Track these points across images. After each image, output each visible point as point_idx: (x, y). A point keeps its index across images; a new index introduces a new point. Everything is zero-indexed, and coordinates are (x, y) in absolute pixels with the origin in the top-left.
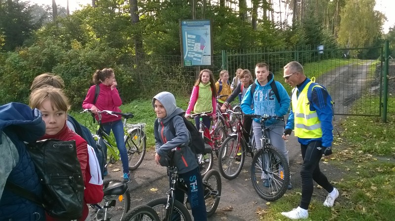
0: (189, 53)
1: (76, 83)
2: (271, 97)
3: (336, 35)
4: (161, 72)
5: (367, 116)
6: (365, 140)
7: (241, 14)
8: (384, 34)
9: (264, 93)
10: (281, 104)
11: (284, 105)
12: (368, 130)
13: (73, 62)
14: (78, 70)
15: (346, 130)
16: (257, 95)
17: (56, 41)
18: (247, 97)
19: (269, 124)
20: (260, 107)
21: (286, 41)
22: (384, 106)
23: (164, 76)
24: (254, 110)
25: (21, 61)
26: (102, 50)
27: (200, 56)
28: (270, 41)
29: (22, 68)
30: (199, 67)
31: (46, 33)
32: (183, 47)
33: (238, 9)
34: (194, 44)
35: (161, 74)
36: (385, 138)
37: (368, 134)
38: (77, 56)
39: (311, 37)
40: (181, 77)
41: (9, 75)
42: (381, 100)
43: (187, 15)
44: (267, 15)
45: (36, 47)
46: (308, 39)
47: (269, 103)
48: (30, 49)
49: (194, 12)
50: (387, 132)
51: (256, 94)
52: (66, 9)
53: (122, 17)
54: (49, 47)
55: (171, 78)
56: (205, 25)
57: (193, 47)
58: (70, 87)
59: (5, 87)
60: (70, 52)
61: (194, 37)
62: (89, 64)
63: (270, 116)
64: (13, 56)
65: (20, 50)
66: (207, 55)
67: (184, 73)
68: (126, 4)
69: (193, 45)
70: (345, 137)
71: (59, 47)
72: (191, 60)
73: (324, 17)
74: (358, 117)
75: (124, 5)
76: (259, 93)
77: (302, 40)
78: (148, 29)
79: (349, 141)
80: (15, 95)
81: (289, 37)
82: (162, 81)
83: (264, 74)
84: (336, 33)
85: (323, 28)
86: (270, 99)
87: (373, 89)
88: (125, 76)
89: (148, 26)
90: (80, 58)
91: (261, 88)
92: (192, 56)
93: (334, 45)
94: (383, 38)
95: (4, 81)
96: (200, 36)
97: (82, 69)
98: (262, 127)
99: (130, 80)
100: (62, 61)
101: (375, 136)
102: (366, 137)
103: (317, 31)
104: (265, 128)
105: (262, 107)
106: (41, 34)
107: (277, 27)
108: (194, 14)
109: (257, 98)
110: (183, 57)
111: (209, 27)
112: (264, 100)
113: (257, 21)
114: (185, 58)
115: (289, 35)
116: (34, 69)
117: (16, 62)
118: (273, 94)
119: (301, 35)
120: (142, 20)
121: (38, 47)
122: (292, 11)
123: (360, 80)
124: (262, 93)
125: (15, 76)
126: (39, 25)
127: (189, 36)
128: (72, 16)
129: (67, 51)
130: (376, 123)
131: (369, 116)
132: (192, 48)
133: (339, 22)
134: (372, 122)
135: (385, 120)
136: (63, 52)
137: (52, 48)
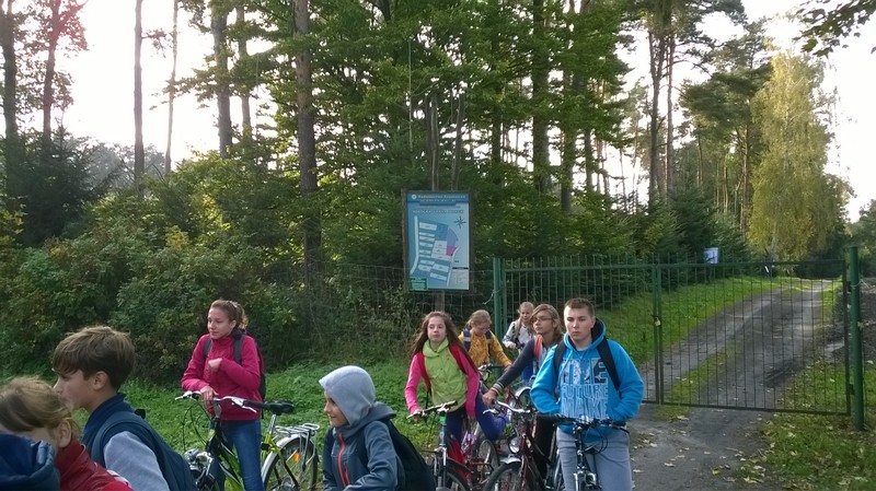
0: (422, 262)
1: (167, 323)
2: (599, 377)
3: (746, 226)
4: (358, 303)
5: (820, 413)
6: (816, 472)
7: (537, 179)
8: (850, 225)
9: (583, 367)
10: (620, 394)
11: (627, 395)
12: (823, 448)
13: (166, 275)
14: (175, 293)
15: (772, 446)
16: (568, 370)
17: (133, 228)
18: (544, 373)
19: (593, 438)
20: (575, 398)
21: (635, 237)
22: (856, 391)
23: (365, 312)
24: (560, 403)
25: (52, 270)
26: (232, 250)
27: (445, 269)
28: (600, 238)
29: (55, 285)
30: (443, 294)
31: (115, 210)
32: (408, 249)
33: (531, 167)
34: (433, 243)
35: (358, 307)
36: (862, 468)
37: (823, 457)
38: (176, 262)
39: (689, 229)
40: (401, 316)
41: (22, 300)
42: (847, 376)
43: (420, 181)
44: (594, 182)
45: (88, 240)
46: (682, 234)
47: (595, 391)
48: (75, 243)
49: (435, 176)
50: (867, 455)
51: (564, 366)
52: (164, 155)
53: (282, 179)
54: (116, 241)
55: (380, 315)
56: (457, 202)
57: (431, 249)
58: (155, 330)
59: (11, 326)
60: (162, 253)
61: (433, 227)
62: (201, 281)
63: (596, 421)
64: (38, 257)
65: (53, 246)
66: (462, 268)
67: (409, 307)
68: (292, 153)
69: (431, 245)
70: (769, 464)
71: (139, 242)
72: (425, 277)
73: (718, 184)
74: (799, 417)
75: (287, 154)
76: (571, 367)
77: (671, 234)
78: (336, 206)
79: (779, 475)
80: (30, 345)
81: (642, 230)
82: (360, 322)
83: (583, 324)
84: (745, 222)
85: (715, 211)
86: (597, 381)
87: (831, 348)
88: (278, 308)
89: (336, 200)
90: (183, 268)
91: (576, 353)
92: (429, 269)
93: (742, 247)
94: (848, 231)
95: (10, 313)
96: (445, 226)
97: (184, 291)
98: (577, 443)
99: (289, 319)
100: (142, 273)
101: (838, 462)
102: (819, 463)
103: (703, 217)
104: (584, 447)
105: (578, 398)
106: (104, 211)
107: (614, 207)
108: (435, 181)
109: (567, 378)
110: (408, 272)
111: (465, 208)
112: (582, 382)
113: (573, 194)
114: (412, 272)
115: (641, 222)
116: (80, 289)
117: (42, 272)
118: (603, 370)
119: (668, 224)
120: (325, 185)
121: (93, 241)
122: (646, 173)
123: (800, 328)
124: (577, 365)
125: (36, 302)
126: (102, 191)
127: (423, 226)
128: (175, 175)
129: (155, 250)
130: (840, 432)
131: (824, 414)
132: (429, 252)
133: (751, 196)
134: (831, 428)
135: (862, 425)
136: (146, 254)
137: (124, 244)
